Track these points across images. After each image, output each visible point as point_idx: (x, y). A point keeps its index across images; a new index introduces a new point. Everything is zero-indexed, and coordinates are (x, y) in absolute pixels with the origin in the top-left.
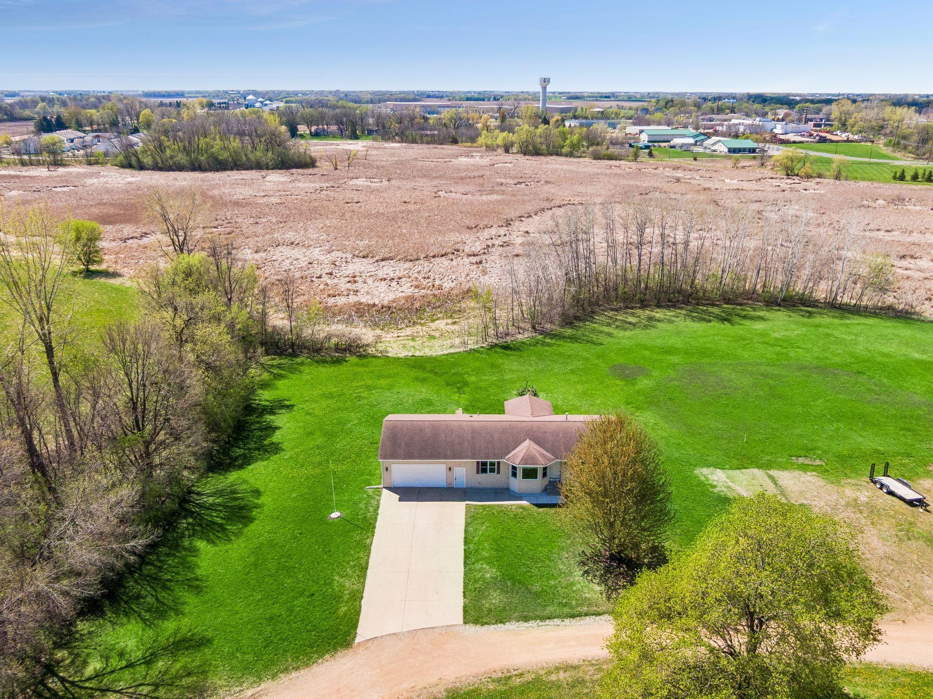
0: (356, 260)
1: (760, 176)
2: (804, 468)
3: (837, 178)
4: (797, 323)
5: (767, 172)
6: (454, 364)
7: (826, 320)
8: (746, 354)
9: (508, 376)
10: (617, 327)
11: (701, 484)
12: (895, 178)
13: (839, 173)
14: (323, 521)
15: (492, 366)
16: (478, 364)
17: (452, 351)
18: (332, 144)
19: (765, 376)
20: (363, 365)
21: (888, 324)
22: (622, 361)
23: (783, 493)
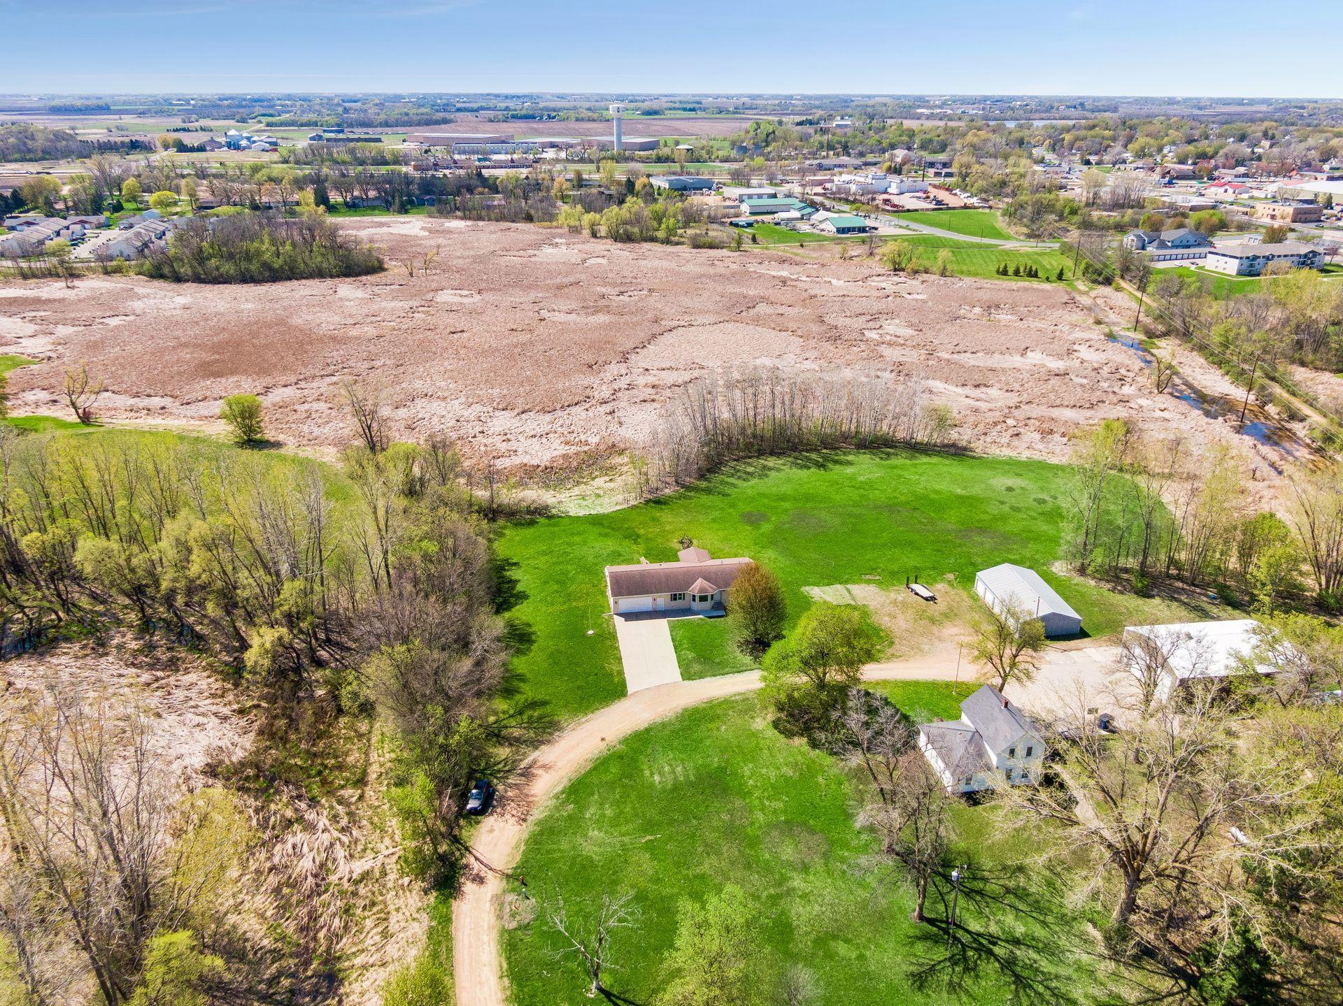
0: (497, 413)
1: (867, 272)
2: (868, 582)
3: (943, 274)
4: (878, 466)
5: (876, 266)
6: (624, 520)
7: (900, 460)
8: (838, 497)
9: (668, 528)
10: (739, 478)
11: (805, 597)
12: (998, 272)
13: (945, 269)
14: (584, 635)
15: (654, 519)
16: (642, 518)
17: (619, 507)
18: (381, 225)
19: (850, 515)
20: (554, 525)
21: (947, 462)
22: (748, 509)
23: (853, 599)
